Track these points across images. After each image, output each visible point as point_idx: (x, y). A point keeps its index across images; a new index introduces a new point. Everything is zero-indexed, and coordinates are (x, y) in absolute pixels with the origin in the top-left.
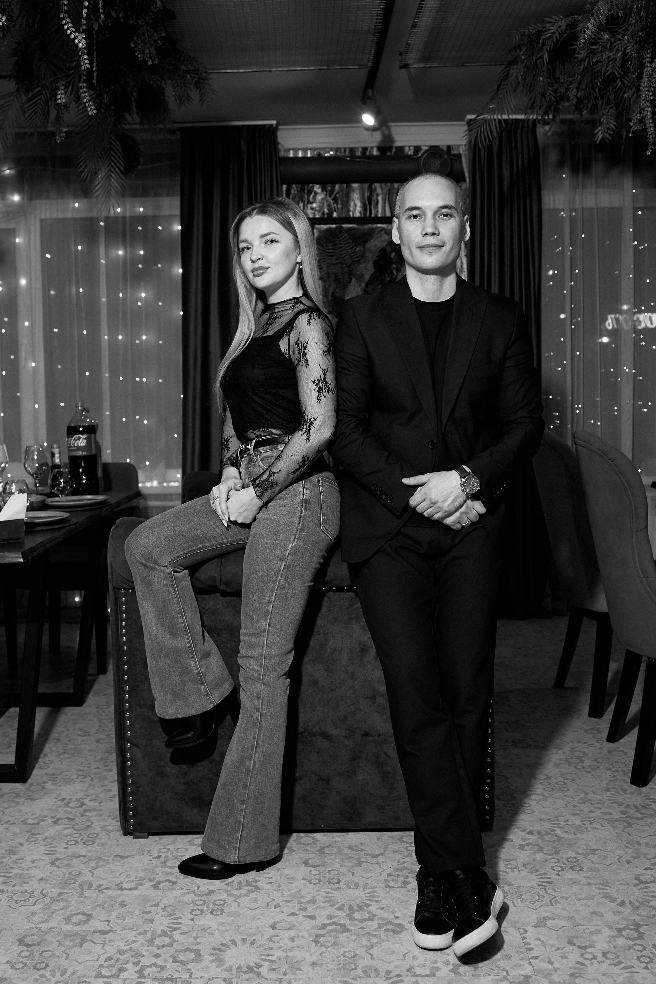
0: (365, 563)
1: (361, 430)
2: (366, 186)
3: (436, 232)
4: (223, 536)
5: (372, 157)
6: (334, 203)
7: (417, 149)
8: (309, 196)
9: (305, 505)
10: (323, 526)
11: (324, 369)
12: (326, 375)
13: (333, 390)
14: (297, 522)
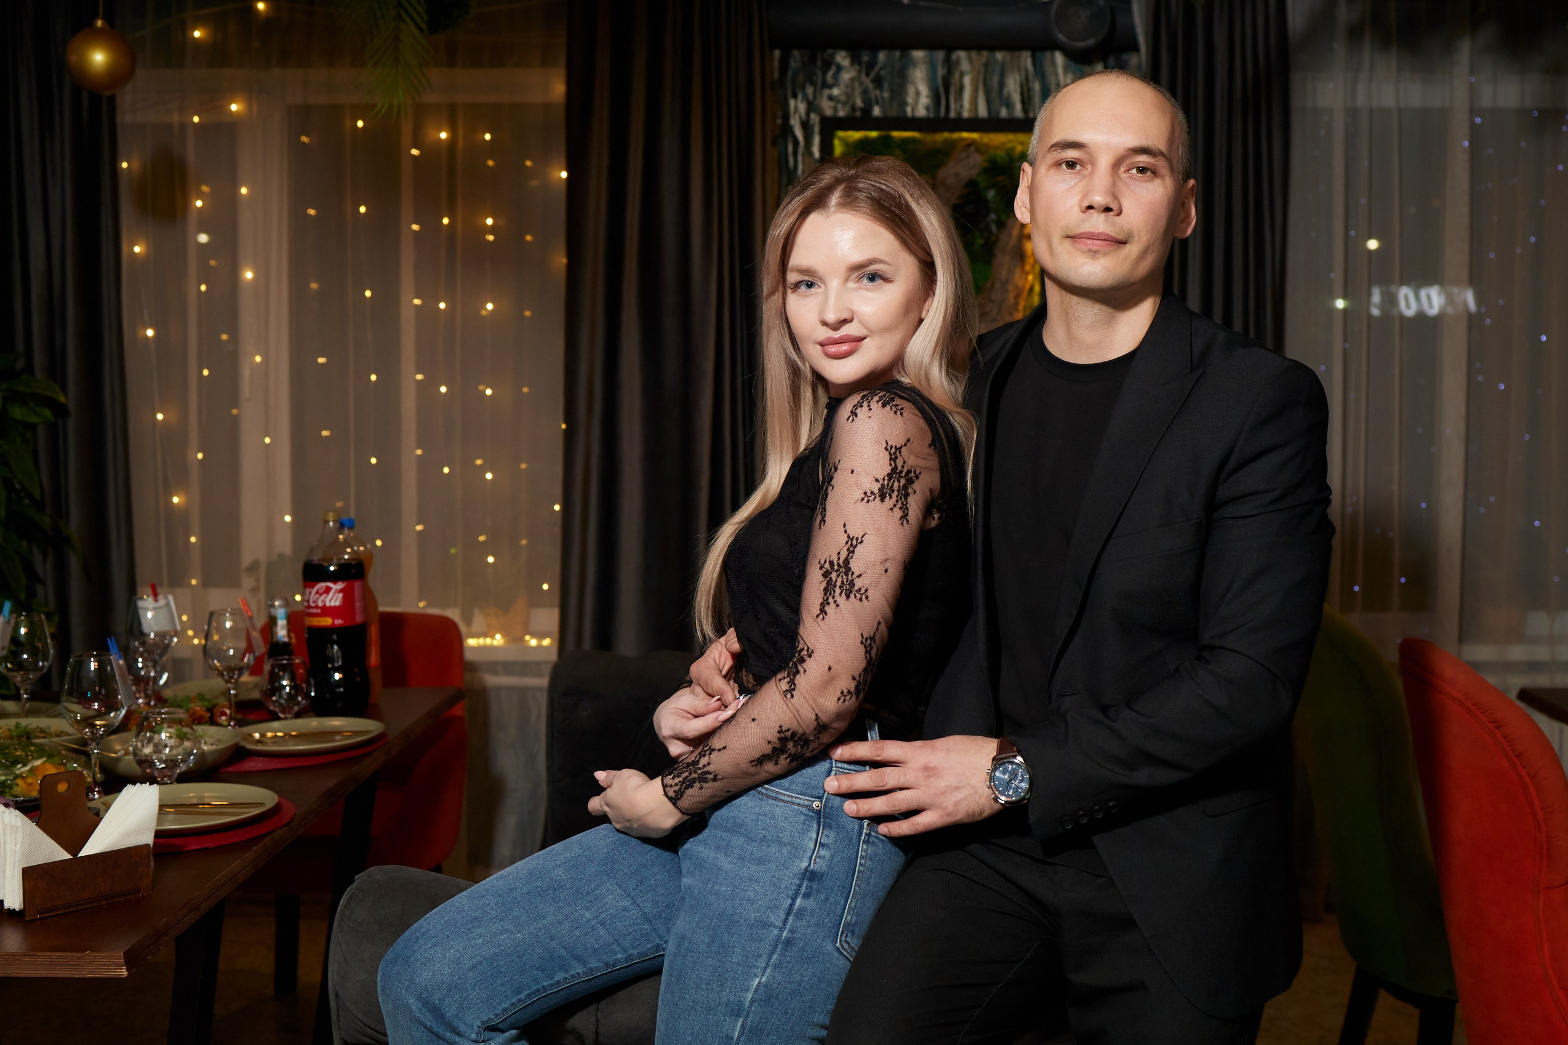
2: (940, 55)
3: (1113, 206)
4: (615, 946)
6: (875, 88)
8: (824, 73)
9: (807, 885)
10: (843, 939)
11: (853, 537)
12: (853, 552)
13: (863, 591)
14: (779, 923)
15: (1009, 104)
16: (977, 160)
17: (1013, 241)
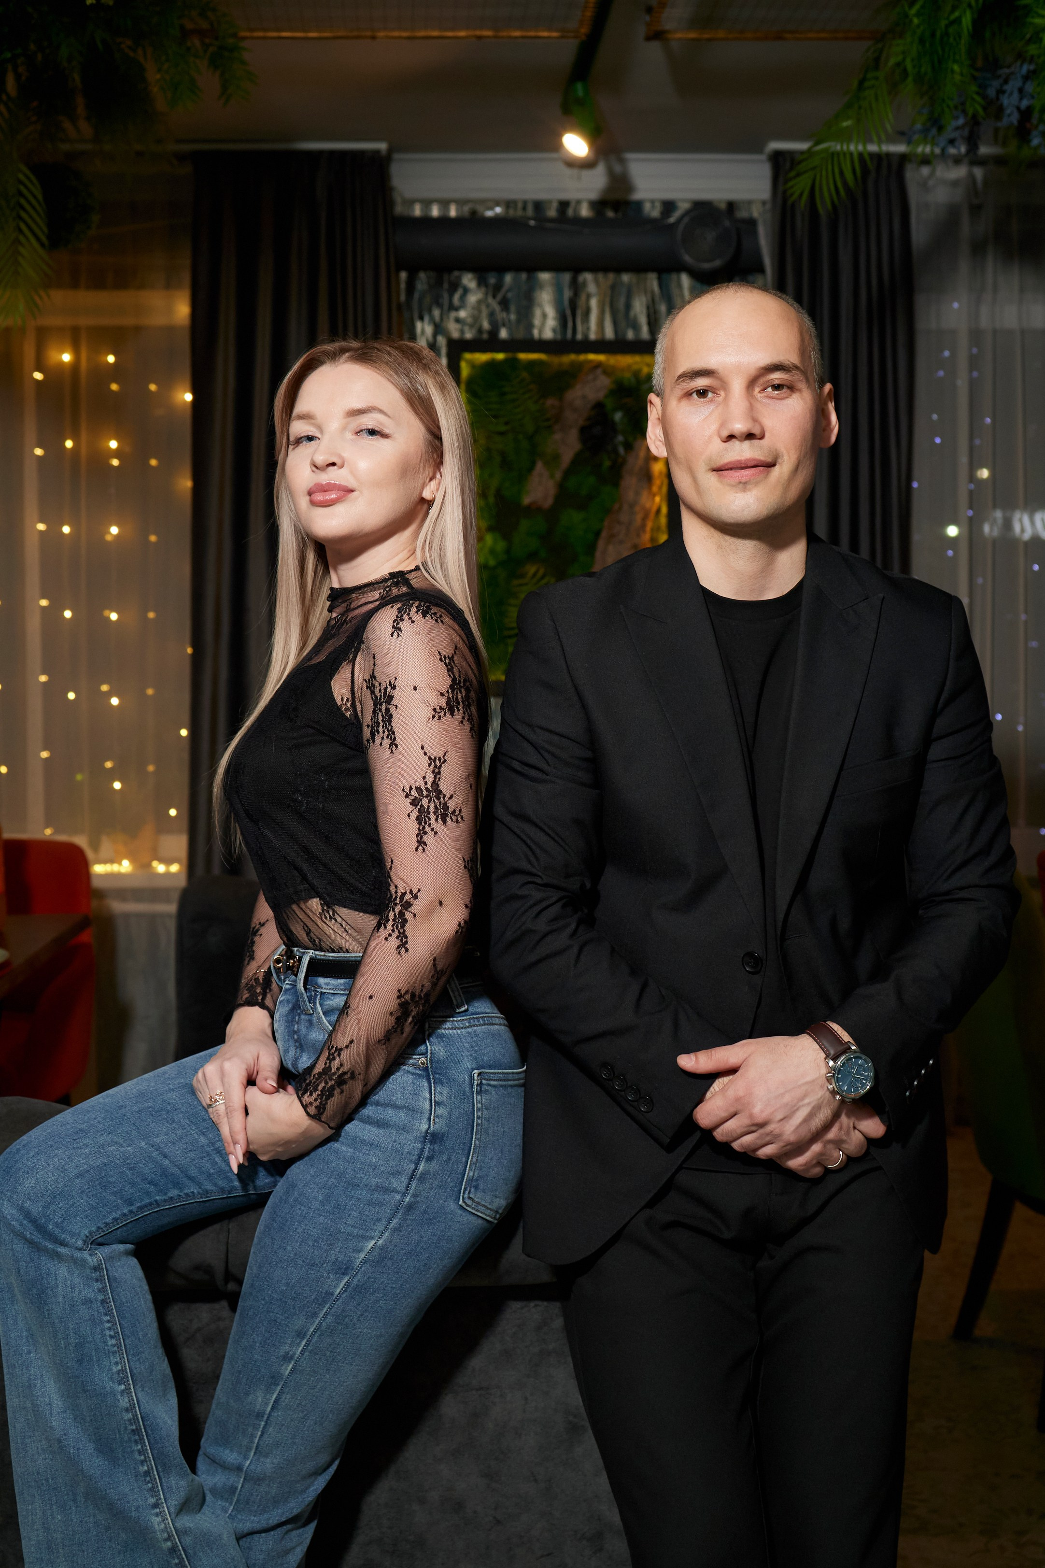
0: (588, 1264)
1: (573, 926)
2: (567, 277)
3: (756, 431)
5: (578, 221)
6: (502, 310)
7: (669, 206)
8: (451, 296)
9: (429, 1149)
10: (466, 1196)
11: (435, 758)
12: (439, 773)
13: (457, 812)
14: (402, 1189)
15: (636, 326)
16: (605, 382)
17: (640, 462)
